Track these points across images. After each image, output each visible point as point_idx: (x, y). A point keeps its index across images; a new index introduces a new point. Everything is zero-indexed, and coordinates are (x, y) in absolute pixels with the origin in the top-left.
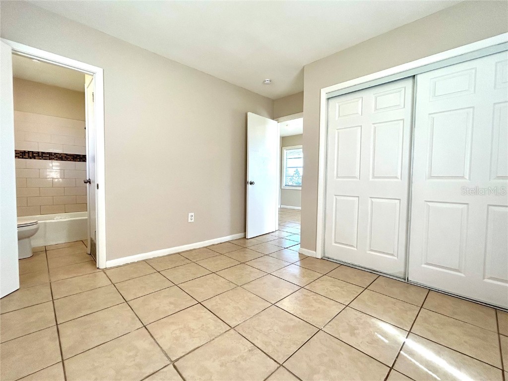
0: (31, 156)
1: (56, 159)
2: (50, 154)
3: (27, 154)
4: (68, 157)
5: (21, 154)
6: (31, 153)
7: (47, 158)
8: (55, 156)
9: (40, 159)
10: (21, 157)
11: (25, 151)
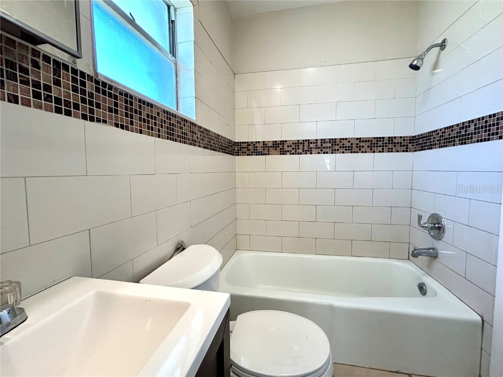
0: (306, 148)
1: (342, 150)
2: (333, 141)
3: (301, 146)
4: (361, 144)
5: (293, 146)
6: (306, 144)
7: (328, 150)
8: (341, 145)
9: (319, 153)
10: (293, 151)
11: (298, 141)
